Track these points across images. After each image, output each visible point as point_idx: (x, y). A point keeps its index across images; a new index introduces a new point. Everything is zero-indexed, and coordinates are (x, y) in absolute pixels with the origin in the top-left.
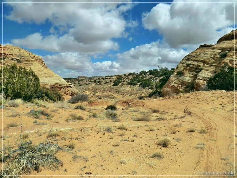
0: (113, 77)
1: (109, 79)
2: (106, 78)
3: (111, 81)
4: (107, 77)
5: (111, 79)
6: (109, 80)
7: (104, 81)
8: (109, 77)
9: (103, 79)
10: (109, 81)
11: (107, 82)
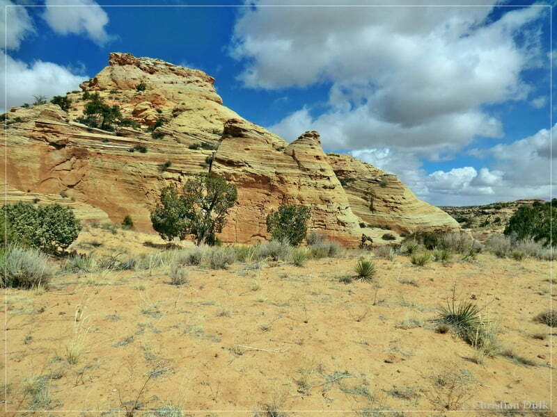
0: (502, 210)
1: (493, 214)
2: (484, 213)
3: (498, 220)
4: (486, 211)
5: (497, 216)
6: (492, 218)
7: (478, 219)
8: (493, 210)
9: (477, 215)
10: (494, 220)
11: (487, 223)
